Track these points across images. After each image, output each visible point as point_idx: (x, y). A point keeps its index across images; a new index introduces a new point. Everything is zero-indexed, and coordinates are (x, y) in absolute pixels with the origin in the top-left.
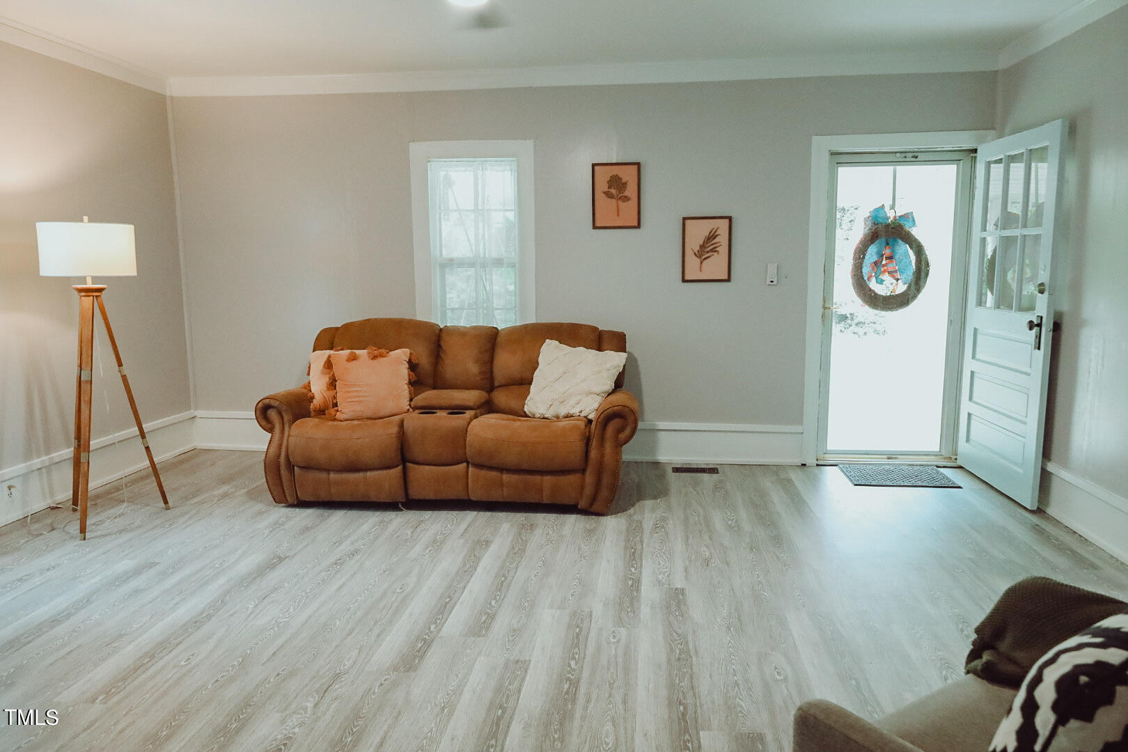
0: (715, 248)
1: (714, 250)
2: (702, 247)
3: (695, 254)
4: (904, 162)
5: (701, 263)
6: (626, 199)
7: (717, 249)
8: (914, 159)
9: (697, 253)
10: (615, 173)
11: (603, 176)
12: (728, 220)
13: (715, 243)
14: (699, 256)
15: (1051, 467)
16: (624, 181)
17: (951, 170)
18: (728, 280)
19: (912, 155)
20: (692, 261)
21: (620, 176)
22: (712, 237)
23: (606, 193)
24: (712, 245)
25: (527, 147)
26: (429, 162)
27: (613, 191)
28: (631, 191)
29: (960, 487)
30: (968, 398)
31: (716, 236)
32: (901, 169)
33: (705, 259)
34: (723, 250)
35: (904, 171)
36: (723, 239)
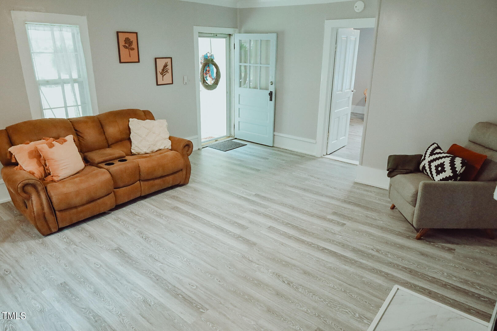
0: (167, 70)
1: (167, 71)
2: (163, 70)
3: (161, 73)
4: (213, 37)
5: (163, 77)
6: (133, 49)
7: (168, 71)
8: (216, 36)
9: (161, 72)
10: (127, 37)
11: (122, 37)
12: (170, 59)
13: (167, 69)
14: (162, 74)
15: (275, 133)
16: (131, 40)
17: (224, 40)
18: (172, 83)
19: (215, 34)
20: (160, 76)
21: (130, 38)
22: (166, 66)
23: (124, 46)
24: (166, 69)
25: (83, 20)
26: (26, 24)
27: (127, 45)
28: (134, 46)
29: (247, 145)
30: (238, 117)
31: (167, 66)
32: (212, 39)
33: (164, 75)
34: (170, 71)
35: (213, 40)
36: (169, 67)
